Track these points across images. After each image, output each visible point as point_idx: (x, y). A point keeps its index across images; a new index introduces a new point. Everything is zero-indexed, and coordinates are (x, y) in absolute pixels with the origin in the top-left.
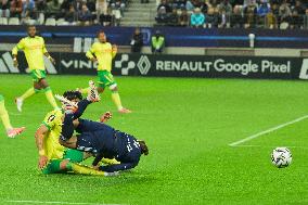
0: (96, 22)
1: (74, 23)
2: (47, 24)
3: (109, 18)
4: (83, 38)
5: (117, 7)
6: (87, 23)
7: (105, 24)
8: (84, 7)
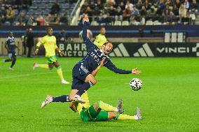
0: (179, 22)
1: (165, 24)
2: (147, 24)
3: (187, 19)
4: (171, 33)
5: (193, 12)
6: (173, 23)
7: (185, 23)
8: (171, 12)
